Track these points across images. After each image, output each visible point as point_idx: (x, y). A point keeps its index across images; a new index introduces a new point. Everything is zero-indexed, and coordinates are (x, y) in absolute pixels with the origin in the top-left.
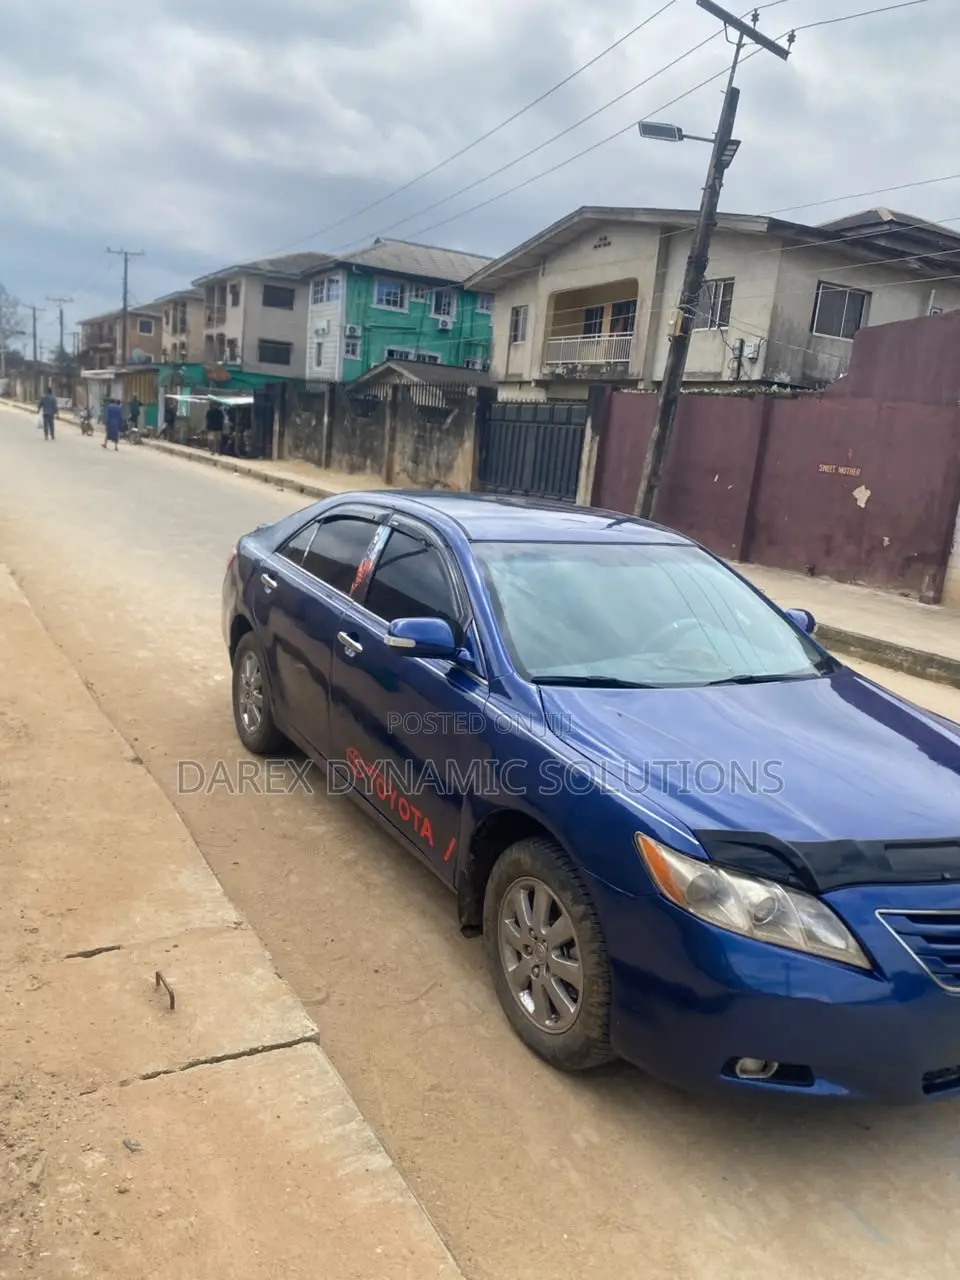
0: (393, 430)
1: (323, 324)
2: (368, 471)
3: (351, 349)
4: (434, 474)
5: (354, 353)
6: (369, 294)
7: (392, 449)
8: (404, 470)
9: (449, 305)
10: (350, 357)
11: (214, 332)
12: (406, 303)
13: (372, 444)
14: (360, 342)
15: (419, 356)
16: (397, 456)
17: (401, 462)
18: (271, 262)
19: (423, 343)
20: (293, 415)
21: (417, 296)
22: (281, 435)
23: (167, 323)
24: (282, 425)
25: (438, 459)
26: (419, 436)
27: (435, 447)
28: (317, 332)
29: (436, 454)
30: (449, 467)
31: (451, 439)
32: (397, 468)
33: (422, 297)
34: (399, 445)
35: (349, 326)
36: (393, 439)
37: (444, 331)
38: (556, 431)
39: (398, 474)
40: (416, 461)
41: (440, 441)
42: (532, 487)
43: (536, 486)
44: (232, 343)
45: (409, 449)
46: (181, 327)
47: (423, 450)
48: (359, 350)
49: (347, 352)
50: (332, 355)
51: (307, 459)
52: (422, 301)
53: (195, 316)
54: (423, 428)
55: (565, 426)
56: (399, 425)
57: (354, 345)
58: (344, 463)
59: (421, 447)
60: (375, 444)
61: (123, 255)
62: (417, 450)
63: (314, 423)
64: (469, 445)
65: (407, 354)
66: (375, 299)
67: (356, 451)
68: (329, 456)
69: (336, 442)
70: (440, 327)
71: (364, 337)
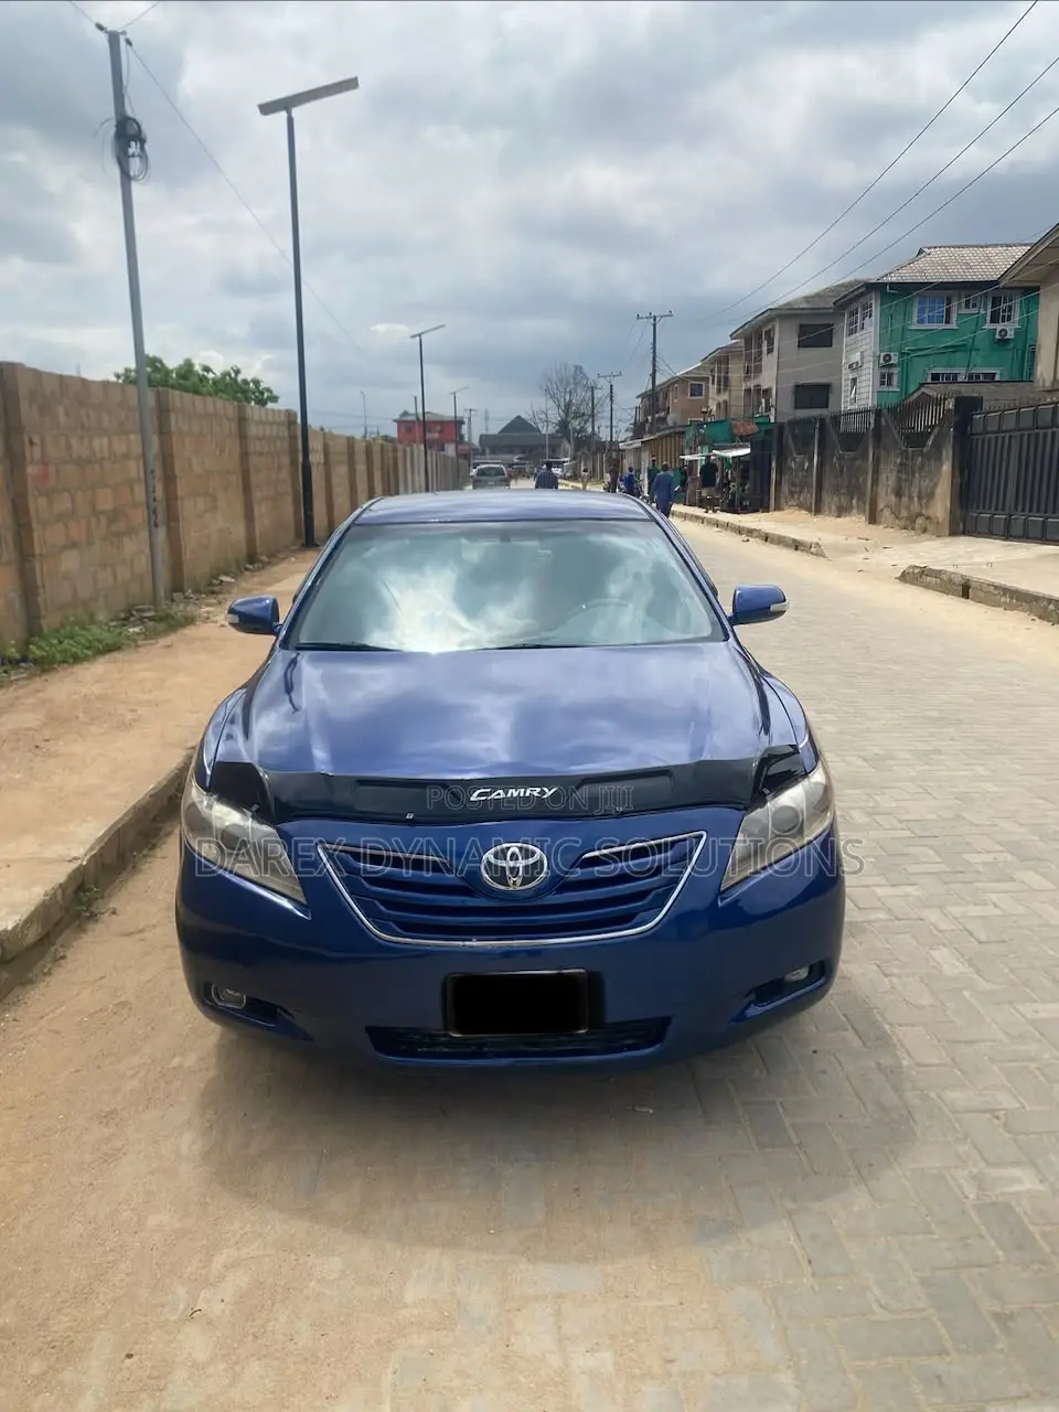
0: (877, 461)
1: (856, 357)
2: (855, 511)
3: (885, 379)
4: (915, 507)
5: (890, 384)
6: (907, 314)
7: (875, 481)
8: (887, 506)
9: (1010, 310)
10: (885, 388)
11: (751, 384)
12: (954, 317)
13: (858, 480)
14: (895, 371)
15: (971, 376)
16: (881, 491)
17: (885, 498)
18: (807, 299)
19: (977, 358)
20: (789, 460)
21: (967, 306)
22: (778, 484)
23: (713, 383)
24: (780, 473)
25: (920, 489)
26: (901, 464)
27: (917, 475)
28: (851, 366)
29: (920, 483)
30: (931, 495)
31: (933, 462)
32: (881, 505)
33: (974, 306)
34: (883, 477)
35: (883, 354)
36: (876, 472)
37: (1003, 342)
38: (1041, 436)
39: (882, 510)
40: (898, 493)
41: (922, 468)
42: (1016, 509)
43: (1020, 508)
44: (767, 392)
45: (892, 482)
46: (724, 384)
47: (906, 481)
48: (895, 380)
49: (882, 383)
50: (866, 389)
51: (801, 506)
52: (975, 311)
53: (736, 371)
54: (904, 454)
55: (1050, 431)
56: (883, 453)
57: (890, 376)
58: (833, 507)
59: (904, 477)
60: (861, 480)
61: (652, 321)
62: (899, 480)
63: (806, 465)
64: (946, 468)
65: (956, 375)
66: (915, 319)
67: (843, 491)
68: (819, 501)
69: (826, 484)
70: (998, 337)
71: (900, 364)
